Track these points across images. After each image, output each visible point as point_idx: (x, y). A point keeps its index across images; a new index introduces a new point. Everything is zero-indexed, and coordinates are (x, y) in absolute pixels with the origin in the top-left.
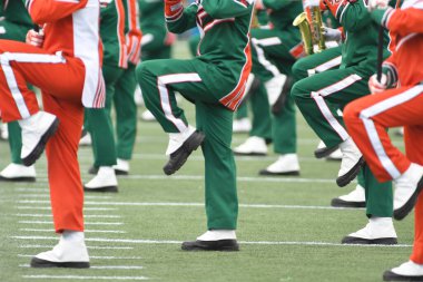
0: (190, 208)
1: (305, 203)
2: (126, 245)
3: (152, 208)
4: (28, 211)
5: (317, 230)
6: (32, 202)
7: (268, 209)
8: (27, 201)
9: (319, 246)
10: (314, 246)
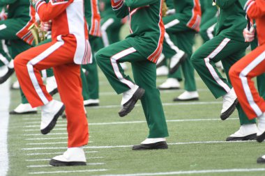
0: (132, 124)
1: (204, 117)
2: (93, 150)
3: (108, 125)
4: (31, 132)
5: (213, 134)
6: (34, 126)
7: (181, 122)
8: (30, 126)
9: (214, 144)
10: (210, 144)
